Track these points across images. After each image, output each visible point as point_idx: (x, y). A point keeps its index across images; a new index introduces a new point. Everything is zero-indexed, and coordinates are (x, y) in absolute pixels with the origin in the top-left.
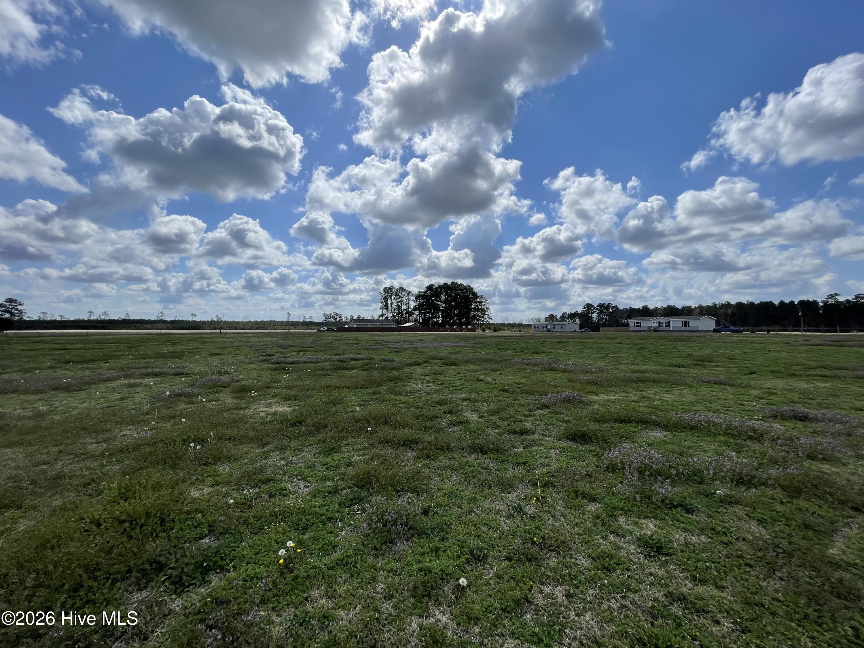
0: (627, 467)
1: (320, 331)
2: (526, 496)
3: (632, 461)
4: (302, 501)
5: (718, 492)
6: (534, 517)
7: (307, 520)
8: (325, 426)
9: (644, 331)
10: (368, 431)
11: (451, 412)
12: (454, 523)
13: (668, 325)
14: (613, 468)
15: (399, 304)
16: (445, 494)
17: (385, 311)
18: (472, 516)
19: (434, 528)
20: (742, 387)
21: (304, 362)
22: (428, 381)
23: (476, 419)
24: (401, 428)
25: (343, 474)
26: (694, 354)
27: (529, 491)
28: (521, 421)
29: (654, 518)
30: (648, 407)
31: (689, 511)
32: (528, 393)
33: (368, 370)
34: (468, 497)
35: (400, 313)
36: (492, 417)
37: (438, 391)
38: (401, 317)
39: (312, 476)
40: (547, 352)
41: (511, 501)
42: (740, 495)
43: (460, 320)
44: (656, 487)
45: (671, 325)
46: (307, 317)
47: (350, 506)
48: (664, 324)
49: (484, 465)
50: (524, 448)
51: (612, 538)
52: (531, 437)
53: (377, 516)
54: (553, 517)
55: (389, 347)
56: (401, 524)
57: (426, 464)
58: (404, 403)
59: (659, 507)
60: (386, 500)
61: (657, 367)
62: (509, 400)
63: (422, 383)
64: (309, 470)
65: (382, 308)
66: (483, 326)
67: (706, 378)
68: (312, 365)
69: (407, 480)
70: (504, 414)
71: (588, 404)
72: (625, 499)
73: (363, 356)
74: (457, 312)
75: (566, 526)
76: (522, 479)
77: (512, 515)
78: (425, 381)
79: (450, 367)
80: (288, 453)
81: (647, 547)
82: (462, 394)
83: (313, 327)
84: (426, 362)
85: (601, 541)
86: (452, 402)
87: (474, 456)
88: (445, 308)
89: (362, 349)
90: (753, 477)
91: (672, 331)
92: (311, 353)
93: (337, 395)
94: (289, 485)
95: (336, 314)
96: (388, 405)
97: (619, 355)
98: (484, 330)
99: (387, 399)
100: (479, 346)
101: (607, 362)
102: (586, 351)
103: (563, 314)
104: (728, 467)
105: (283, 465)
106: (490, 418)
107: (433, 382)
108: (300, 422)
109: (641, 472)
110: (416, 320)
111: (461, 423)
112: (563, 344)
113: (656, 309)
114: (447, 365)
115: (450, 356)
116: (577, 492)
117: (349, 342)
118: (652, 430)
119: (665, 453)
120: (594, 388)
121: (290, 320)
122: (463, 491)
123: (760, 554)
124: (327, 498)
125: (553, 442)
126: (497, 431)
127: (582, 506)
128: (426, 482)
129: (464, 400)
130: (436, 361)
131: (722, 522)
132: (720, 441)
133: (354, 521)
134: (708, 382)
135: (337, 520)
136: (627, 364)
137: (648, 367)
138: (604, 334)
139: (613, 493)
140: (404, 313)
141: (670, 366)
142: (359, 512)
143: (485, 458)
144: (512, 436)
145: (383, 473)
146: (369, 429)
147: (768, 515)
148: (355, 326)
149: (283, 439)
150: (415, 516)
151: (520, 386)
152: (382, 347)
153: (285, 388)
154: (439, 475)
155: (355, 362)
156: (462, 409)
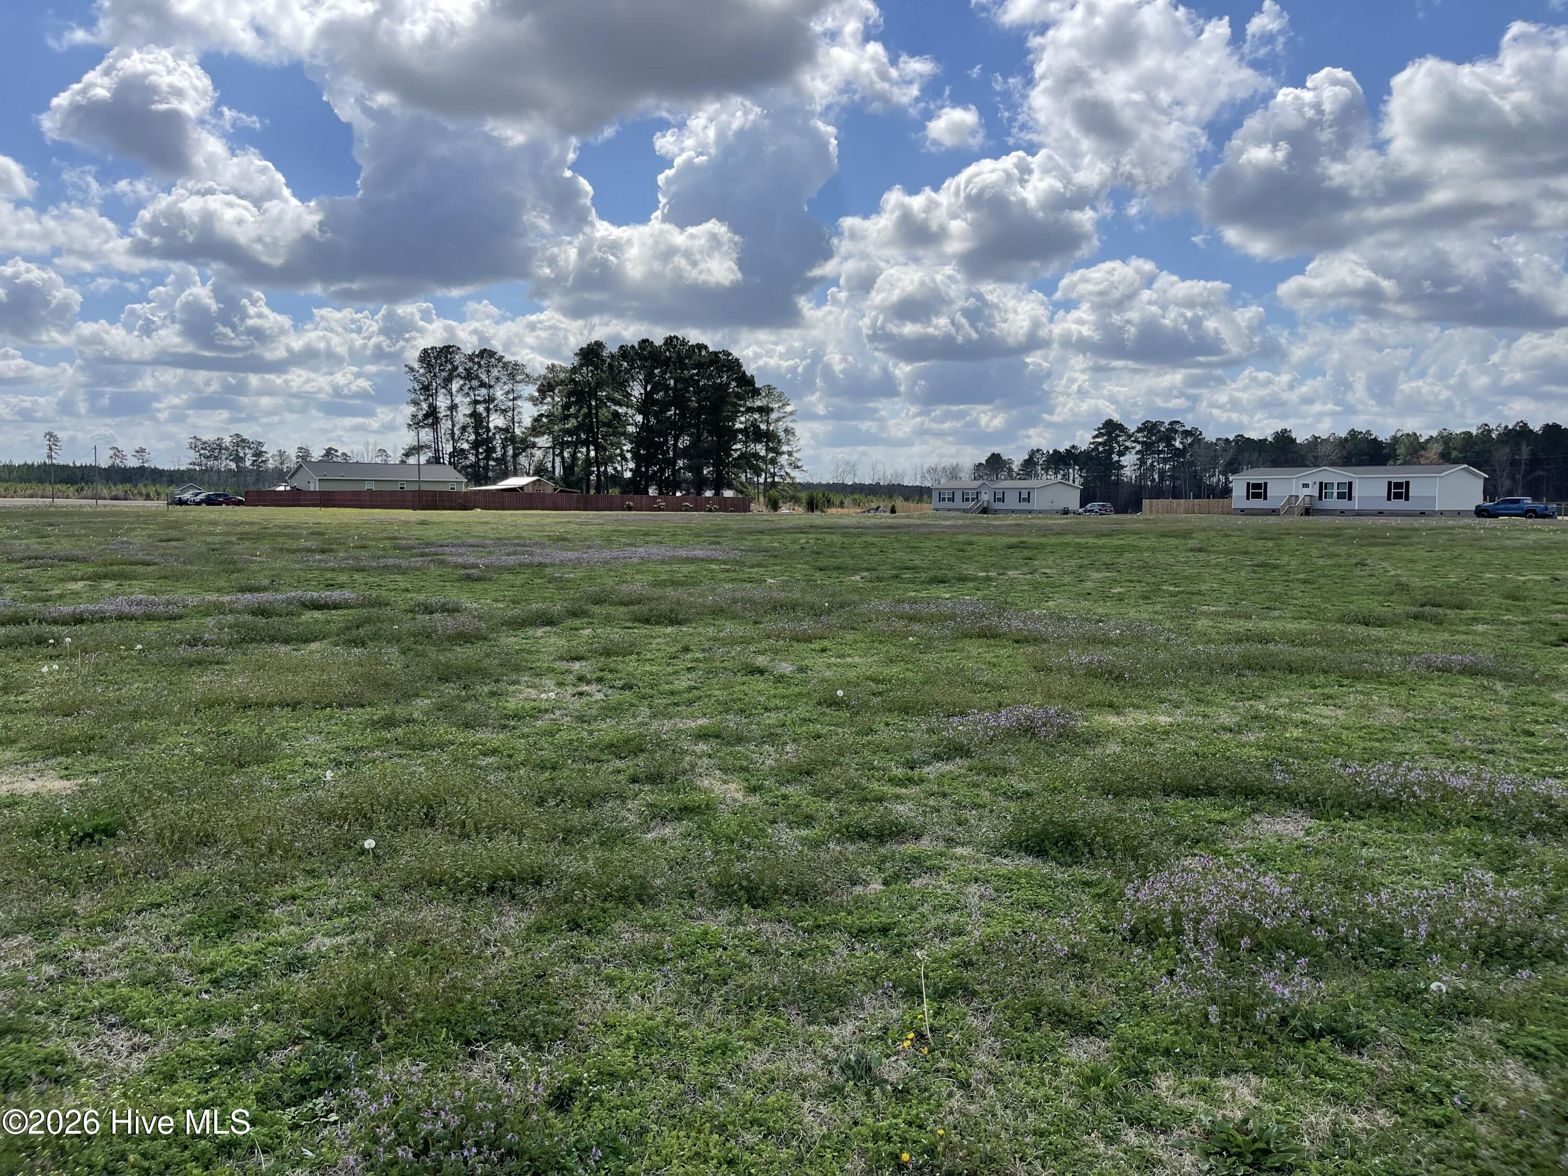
0: (1188, 926)
1: (181, 502)
2: (885, 1029)
3: (1204, 911)
4: (125, 1095)
5: (1434, 986)
6: (906, 1091)
7: (144, 1155)
8: (207, 840)
9: (1274, 512)
10: (363, 852)
11: (655, 778)
12: (655, 1128)
13: (1347, 493)
14: (1149, 933)
15: (481, 409)
16: (629, 1038)
17: (426, 435)
18: (713, 1104)
19: (587, 1149)
20: (1535, 682)
21: (120, 618)
22: (581, 679)
23: (739, 796)
24: (483, 835)
25: (275, 997)
26: (1416, 582)
27: (895, 1013)
28: (880, 800)
29: (1256, 1071)
30: (1268, 748)
31: (1351, 1045)
32: (905, 710)
33: (363, 644)
34: (702, 1044)
35: (482, 442)
36: (789, 790)
37: (611, 711)
38: (488, 458)
39: (159, 1011)
40: (975, 579)
41: (836, 1048)
42: (1490, 989)
43: (697, 470)
44: (1269, 981)
45: (1355, 493)
46: (129, 451)
47: (300, 1100)
48: (1335, 491)
49: (756, 943)
50: (886, 883)
51: (1131, 1136)
52: (910, 848)
53: (396, 1125)
54: (964, 1085)
55: (442, 563)
56: (478, 1144)
57: (566, 949)
58: (494, 752)
59: (1271, 1038)
60: (426, 1071)
61: (1305, 625)
62: (846, 734)
63: (560, 684)
64: (148, 991)
65: (416, 424)
66: (772, 492)
67: (1439, 658)
68: (152, 630)
69: (502, 1001)
70: (825, 778)
71: (1093, 739)
72: (1177, 1022)
73: (347, 594)
74: (684, 441)
75: (1000, 1112)
76: (873, 979)
77: (839, 1090)
78: (571, 678)
79: (658, 629)
80: (66, 935)
81: (1230, 1156)
82: (694, 718)
83: (151, 489)
84: (574, 614)
85: (1101, 1147)
86: (660, 744)
87: (725, 915)
88: (644, 427)
89: (342, 570)
90: (1530, 937)
91: (1358, 513)
92: (148, 585)
93: (249, 730)
94: (72, 1046)
95: (241, 442)
96: (437, 762)
97: (1194, 588)
98: (774, 505)
99: (433, 740)
100: (760, 557)
101: (1158, 607)
102: (1096, 575)
103: (1032, 454)
104: (1469, 915)
105: (50, 980)
106: (783, 790)
107: (600, 680)
108: (109, 832)
109: (1225, 938)
110: (540, 470)
111: (686, 811)
112: (1027, 553)
113: (1315, 442)
114: (647, 621)
115: (658, 592)
116: (1039, 1009)
117: (294, 545)
118: (1272, 814)
119: (1301, 881)
120: (1114, 694)
121: (60, 460)
122: (686, 1026)
123: (1518, 1144)
124: (215, 1082)
125: (978, 861)
126: (804, 833)
127: (1053, 1049)
128: (565, 1004)
129: (702, 735)
130: (611, 609)
131: (1435, 1068)
132: (1457, 842)
133: (315, 1147)
134: (1446, 669)
135: (252, 1147)
136: (1217, 614)
137: (1279, 624)
138: (1155, 521)
139: (1144, 1007)
140: (497, 443)
141: (1340, 620)
142: (333, 1117)
143: (762, 920)
144: (852, 848)
145: (419, 985)
146: (369, 843)
147: (1552, 1039)
148: (314, 486)
149: (48, 892)
150: (527, 1114)
151: (881, 687)
152: (417, 562)
153: (48, 710)
154: (610, 981)
155: (317, 614)
156: (693, 766)
